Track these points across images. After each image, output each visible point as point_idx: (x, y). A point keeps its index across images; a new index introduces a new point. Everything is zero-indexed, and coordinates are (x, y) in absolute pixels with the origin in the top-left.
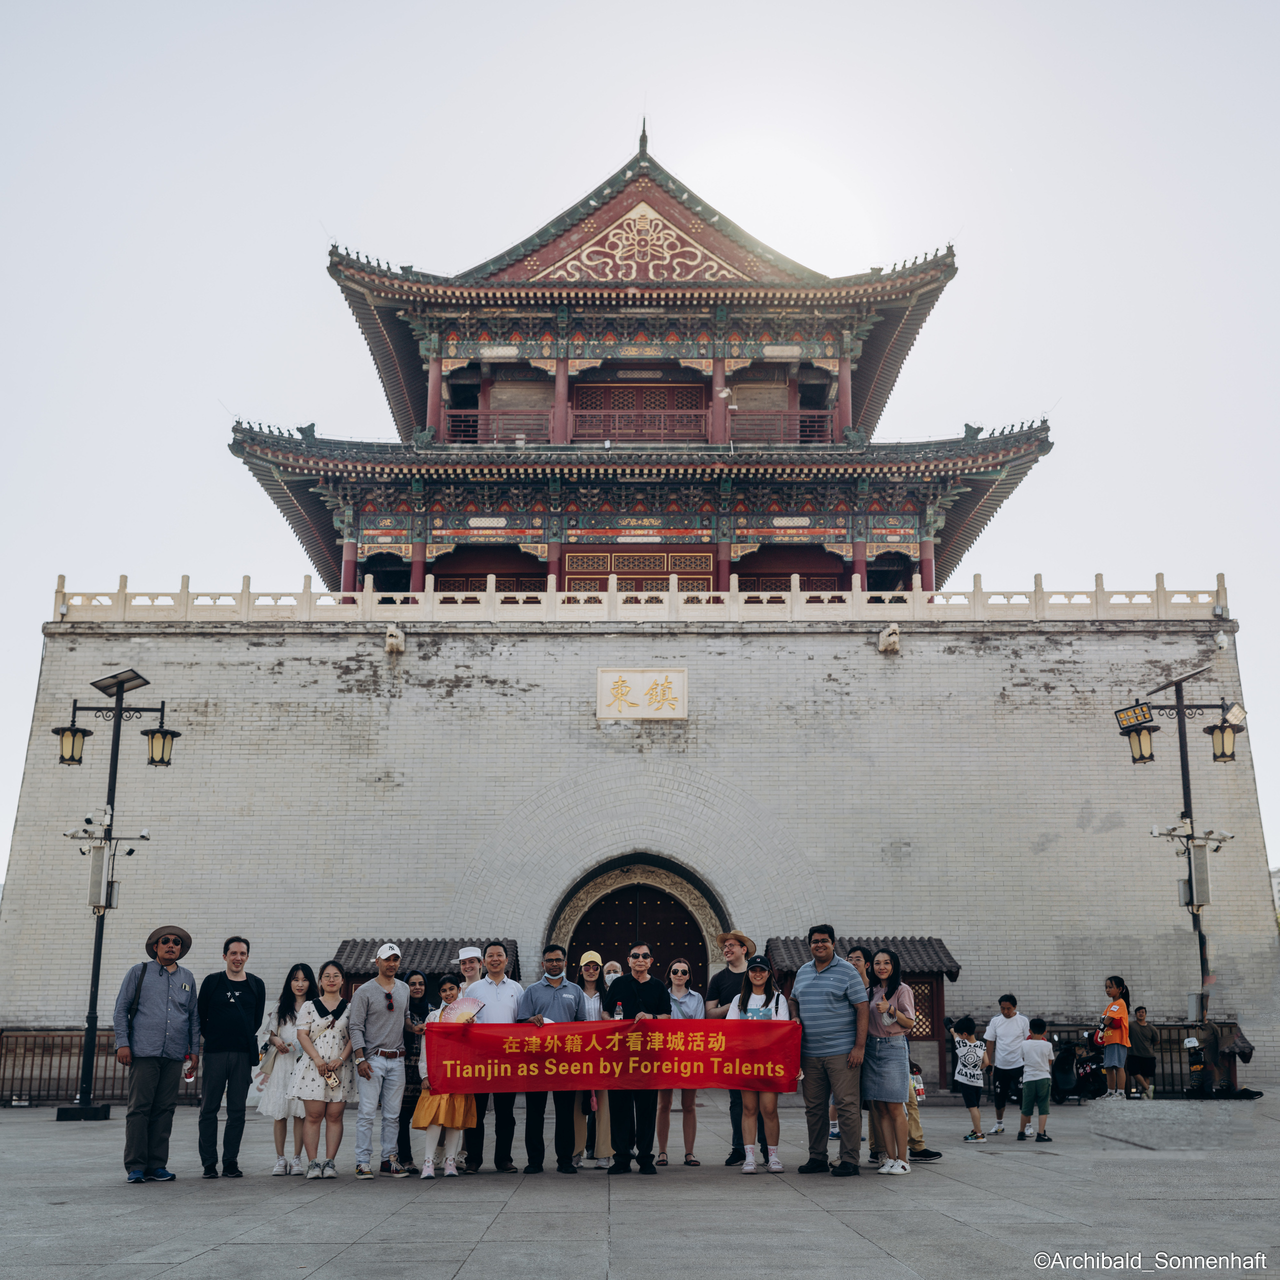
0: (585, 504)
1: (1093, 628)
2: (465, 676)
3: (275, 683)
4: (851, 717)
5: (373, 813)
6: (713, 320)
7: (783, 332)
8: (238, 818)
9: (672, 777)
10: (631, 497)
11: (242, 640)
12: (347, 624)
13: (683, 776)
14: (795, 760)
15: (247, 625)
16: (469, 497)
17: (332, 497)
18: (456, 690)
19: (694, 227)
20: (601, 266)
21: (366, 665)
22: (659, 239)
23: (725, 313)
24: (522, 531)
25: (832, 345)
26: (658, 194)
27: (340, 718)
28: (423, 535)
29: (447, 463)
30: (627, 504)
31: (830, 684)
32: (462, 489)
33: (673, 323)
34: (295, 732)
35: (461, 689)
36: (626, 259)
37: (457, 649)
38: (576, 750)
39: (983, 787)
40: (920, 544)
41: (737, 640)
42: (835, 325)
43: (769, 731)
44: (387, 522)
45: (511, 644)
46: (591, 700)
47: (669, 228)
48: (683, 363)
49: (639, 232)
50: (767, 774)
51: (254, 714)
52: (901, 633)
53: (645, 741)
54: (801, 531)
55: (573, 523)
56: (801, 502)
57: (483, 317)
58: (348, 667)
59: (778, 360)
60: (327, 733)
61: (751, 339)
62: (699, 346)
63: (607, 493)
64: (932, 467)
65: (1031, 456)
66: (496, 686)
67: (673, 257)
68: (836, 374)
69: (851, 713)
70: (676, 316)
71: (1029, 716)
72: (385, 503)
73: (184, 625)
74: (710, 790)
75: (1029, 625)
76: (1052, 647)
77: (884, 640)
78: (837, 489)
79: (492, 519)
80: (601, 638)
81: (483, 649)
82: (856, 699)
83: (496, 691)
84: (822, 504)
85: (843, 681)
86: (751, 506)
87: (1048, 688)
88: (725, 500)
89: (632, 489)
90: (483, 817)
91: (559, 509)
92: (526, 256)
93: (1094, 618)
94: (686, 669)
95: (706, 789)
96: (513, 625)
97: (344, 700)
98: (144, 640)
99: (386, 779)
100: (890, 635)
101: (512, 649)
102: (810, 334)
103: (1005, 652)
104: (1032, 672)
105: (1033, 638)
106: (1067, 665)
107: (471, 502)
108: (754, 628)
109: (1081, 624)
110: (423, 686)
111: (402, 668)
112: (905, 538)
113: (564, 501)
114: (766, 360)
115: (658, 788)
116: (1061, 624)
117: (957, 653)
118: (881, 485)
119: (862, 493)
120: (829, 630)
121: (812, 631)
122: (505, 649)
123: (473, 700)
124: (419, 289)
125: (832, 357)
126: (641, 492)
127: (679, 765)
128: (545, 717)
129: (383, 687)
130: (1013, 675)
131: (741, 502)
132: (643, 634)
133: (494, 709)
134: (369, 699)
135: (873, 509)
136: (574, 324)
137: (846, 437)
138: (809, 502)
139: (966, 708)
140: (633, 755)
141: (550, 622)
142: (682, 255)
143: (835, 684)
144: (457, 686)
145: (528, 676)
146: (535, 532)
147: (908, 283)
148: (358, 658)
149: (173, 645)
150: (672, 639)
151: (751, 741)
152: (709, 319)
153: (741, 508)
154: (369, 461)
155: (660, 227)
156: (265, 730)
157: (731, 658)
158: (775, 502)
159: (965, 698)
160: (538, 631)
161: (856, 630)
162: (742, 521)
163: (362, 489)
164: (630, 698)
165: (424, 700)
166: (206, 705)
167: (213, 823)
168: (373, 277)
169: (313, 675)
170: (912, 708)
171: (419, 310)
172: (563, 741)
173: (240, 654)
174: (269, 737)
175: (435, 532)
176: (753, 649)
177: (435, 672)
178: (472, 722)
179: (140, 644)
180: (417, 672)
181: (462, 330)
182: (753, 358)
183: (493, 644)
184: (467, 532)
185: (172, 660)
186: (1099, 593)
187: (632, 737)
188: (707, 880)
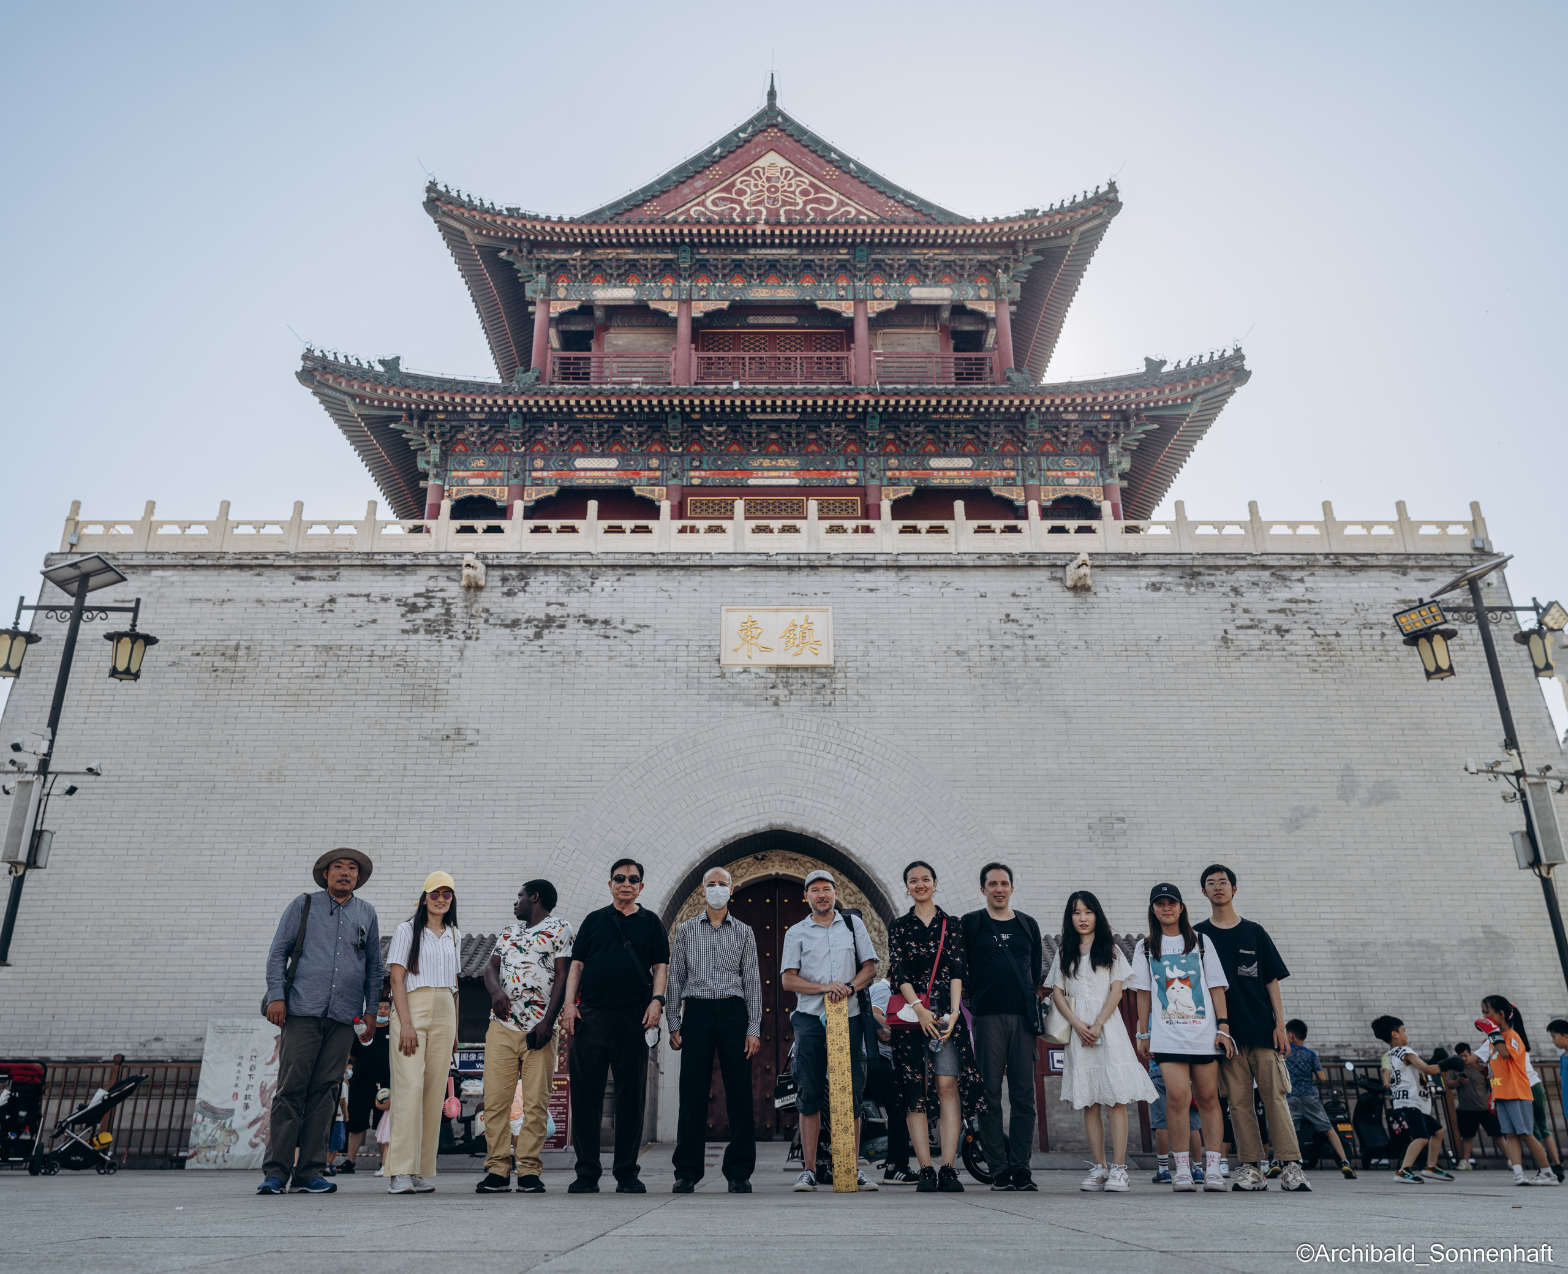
0: (711, 443)
1: (1327, 562)
2: (558, 615)
3: (324, 622)
4: (1038, 664)
5: (437, 779)
6: (852, 261)
7: (930, 273)
8: (264, 785)
9: (816, 736)
10: (763, 436)
11: (287, 573)
12: (416, 555)
13: (831, 734)
14: (970, 715)
15: (295, 557)
16: (576, 436)
17: (416, 434)
18: (546, 631)
19: (828, 174)
20: (727, 212)
21: (437, 603)
22: (790, 186)
23: (865, 253)
24: (636, 472)
25: (986, 287)
26: (789, 143)
27: (403, 663)
28: (521, 477)
29: (548, 393)
30: (759, 443)
31: (1008, 625)
32: (566, 426)
33: (808, 265)
34: (345, 680)
35: (552, 630)
36: (755, 204)
37: (549, 584)
38: (696, 703)
39: (1211, 749)
40: (1103, 487)
41: (892, 574)
42: (989, 266)
43: (937, 681)
44: (480, 463)
45: (615, 578)
46: (713, 643)
47: (802, 176)
48: (820, 305)
49: (769, 179)
50: (937, 732)
51: (296, 659)
52: (1093, 567)
53: (781, 692)
54: (963, 473)
55: (696, 463)
56: (961, 442)
57: (597, 258)
58: (414, 604)
59: (927, 302)
60: (384, 681)
61: (895, 281)
62: (838, 288)
63: (735, 432)
64: (1111, 398)
65: (1226, 387)
66: (595, 626)
67: (806, 203)
68: (993, 316)
69: (1037, 660)
70: (811, 257)
71: (1261, 664)
72: (478, 442)
73: (218, 555)
74: (865, 752)
75: (1248, 558)
76: (1280, 583)
77: (1071, 574)
78: (1002, 427)
79: (601, 460)
80: (725, 572)
81: (581, 584)
82: (1043, 642)
83: (596, 632)
84: (986, 444)
85: (1024, 622)
86: (902, 446)
87: (1279, 630)
88: (872, 438)
89: (764, 426)
90: (577, 784)
91: (680, 449)
92: (645, 202)
93: (1328, 551)
94: (830, 608)
95: (860, 750)
96: (617, 556)
97: (408, 643)
98: (168, 573)
99: (456, 737)
100: (1079, 567)
101: (616, 584)
102: (962, 276)
103: (1222, 589)
104: (1258, 612)
105: (1255, 574)
106: (1301, 605)
107: (578, 442)
108: (912, 560)
109: (1312, 558)
110: (507, 626)
111: (481, 605)
112: (1085, 481)
113: (685, 440)
114: (913, 302)
115: (800, 749)
116: (1288, 557)
117: (1163, 590)
118: (1052, 422)
119: (1032, 430)
120: (1004, 563)
121: (982, 565)
122: (608, 584)
123: (567, 643)
124: (525, 226)
125: (988, 299)
126: (775, 431)
127: (824, 721)
128: (657, 664)
129: (456, 627)
130: (1235, 616)
131: (891, 442)
132: (777, 567)
133: (593, 653)
134: (439, 641)
135: (1045, 449)
136: (698, 266)
137: (1009, 379)
138: (970, 442)
139: (1181, 654)
140: (767, 709)
141: (662, 553)
142: (817, 201)
143: (1015, 625)
144: (548, 627)
145: (636, 616)
146: (652, 474)
147: (1068, 219)
148: (427, 595)
149: (202, 578)
150: (812, 573)
151: (914, 692)
152: (848, 261)
153: (891, 448)
154: (458, 392)
155: (792, 174)
156: (307, 677)
157: (886, 595)
158: (931, 442)
159: (1179, 643)
160: (648, 563)
161: (1036, 563)
162: (893, 462)
163: (452, 427)
164: (761, 642)
165: (507, 643)
166: (237, 648)
167: (233, 791)
168: (474, 213)
169: (371, 613)
170: (1113, 654)
171: (525, 250)
172: (678, 692)
173: (284, 589)
174: (312, 686)
175: (534, 474)
176: (912, 585)
177: (521, 610)
178: (565, 669)
179: (162, 577)
180: (499, 610)
181: (573, 271)
182: (898, 300)
183: (594, 578)
184: (572, 473)
185: (200, 596)
186: (1329, 522)
187: (766, 688)
188: (866, 866)
